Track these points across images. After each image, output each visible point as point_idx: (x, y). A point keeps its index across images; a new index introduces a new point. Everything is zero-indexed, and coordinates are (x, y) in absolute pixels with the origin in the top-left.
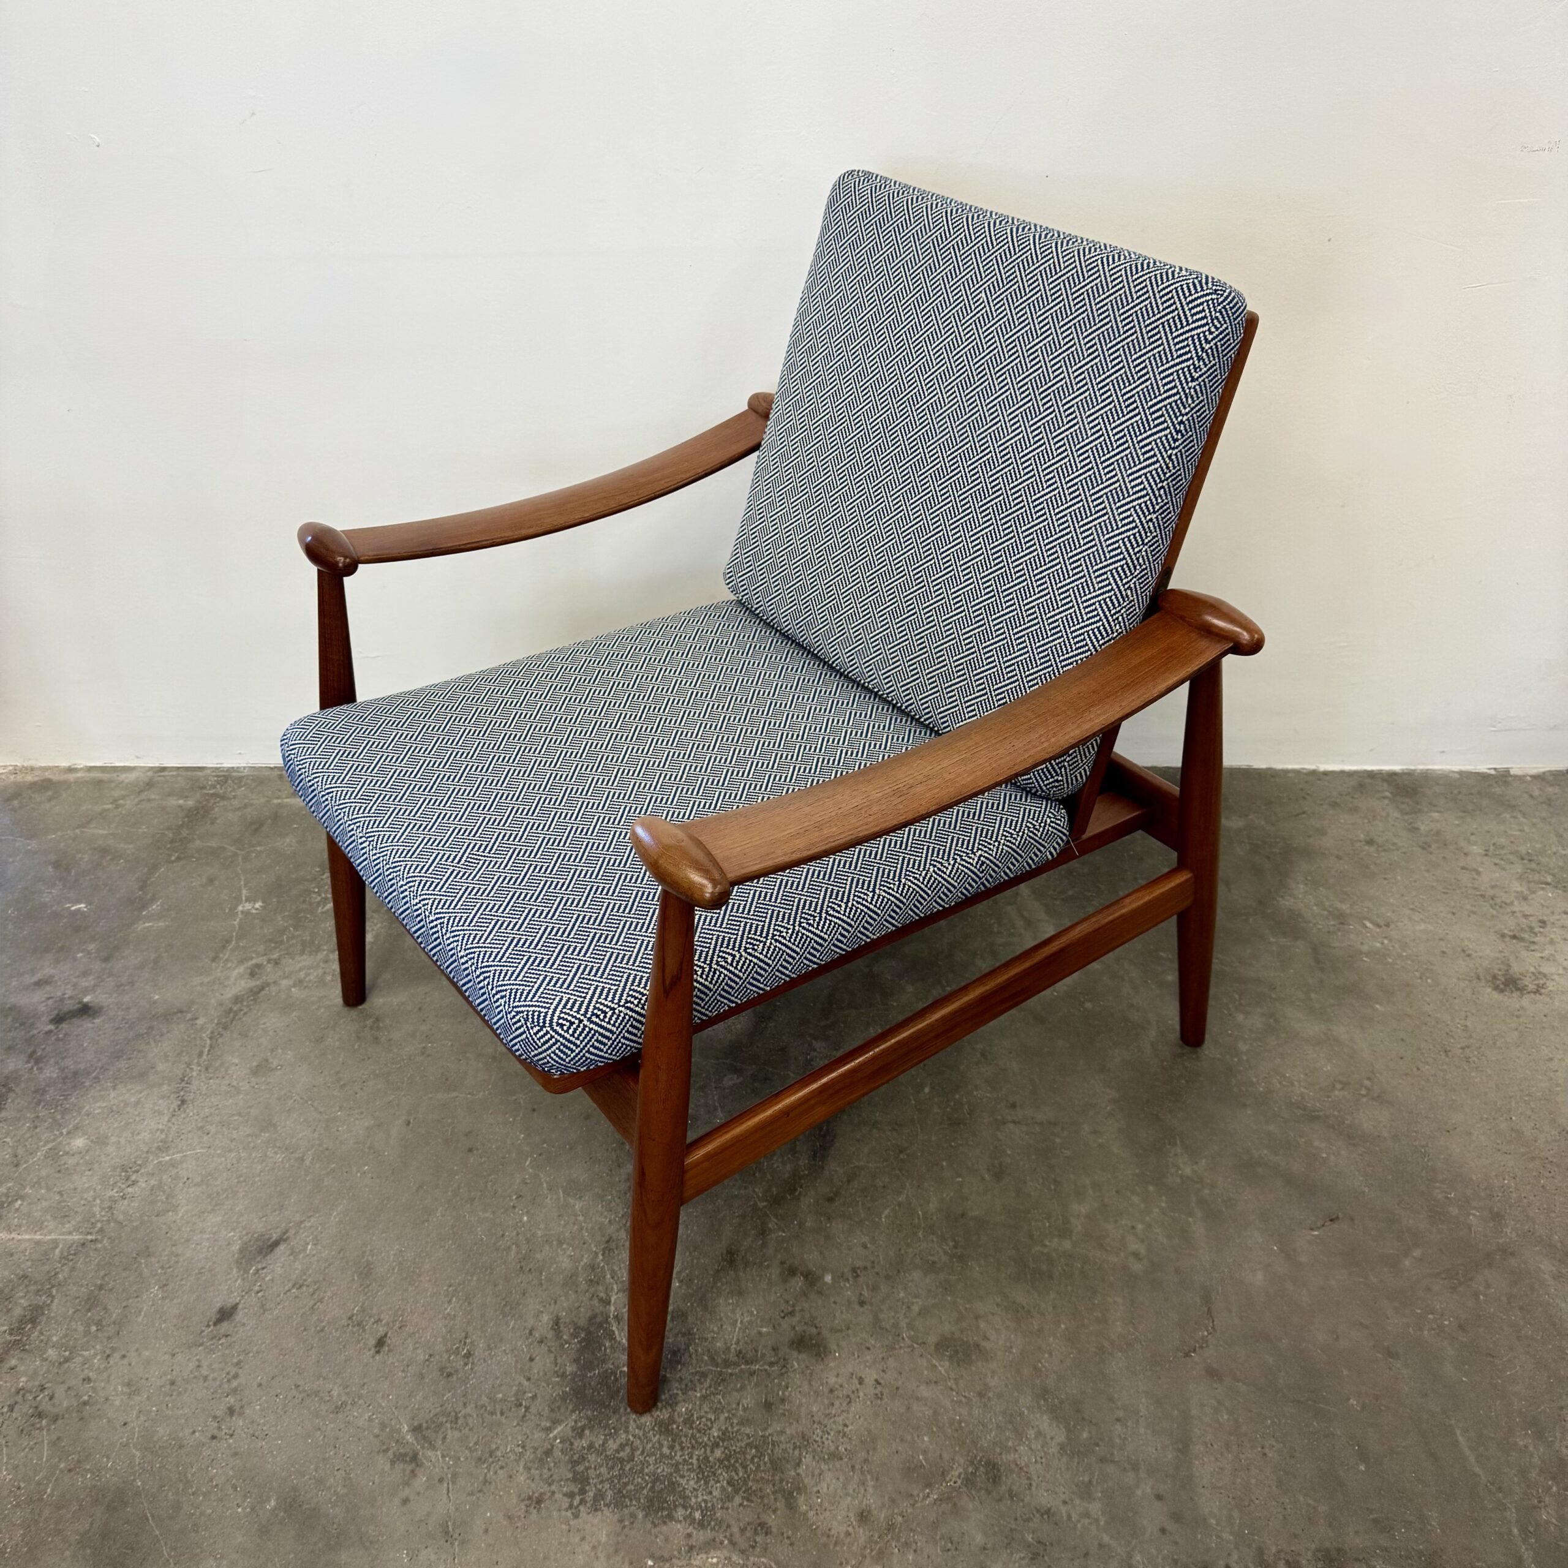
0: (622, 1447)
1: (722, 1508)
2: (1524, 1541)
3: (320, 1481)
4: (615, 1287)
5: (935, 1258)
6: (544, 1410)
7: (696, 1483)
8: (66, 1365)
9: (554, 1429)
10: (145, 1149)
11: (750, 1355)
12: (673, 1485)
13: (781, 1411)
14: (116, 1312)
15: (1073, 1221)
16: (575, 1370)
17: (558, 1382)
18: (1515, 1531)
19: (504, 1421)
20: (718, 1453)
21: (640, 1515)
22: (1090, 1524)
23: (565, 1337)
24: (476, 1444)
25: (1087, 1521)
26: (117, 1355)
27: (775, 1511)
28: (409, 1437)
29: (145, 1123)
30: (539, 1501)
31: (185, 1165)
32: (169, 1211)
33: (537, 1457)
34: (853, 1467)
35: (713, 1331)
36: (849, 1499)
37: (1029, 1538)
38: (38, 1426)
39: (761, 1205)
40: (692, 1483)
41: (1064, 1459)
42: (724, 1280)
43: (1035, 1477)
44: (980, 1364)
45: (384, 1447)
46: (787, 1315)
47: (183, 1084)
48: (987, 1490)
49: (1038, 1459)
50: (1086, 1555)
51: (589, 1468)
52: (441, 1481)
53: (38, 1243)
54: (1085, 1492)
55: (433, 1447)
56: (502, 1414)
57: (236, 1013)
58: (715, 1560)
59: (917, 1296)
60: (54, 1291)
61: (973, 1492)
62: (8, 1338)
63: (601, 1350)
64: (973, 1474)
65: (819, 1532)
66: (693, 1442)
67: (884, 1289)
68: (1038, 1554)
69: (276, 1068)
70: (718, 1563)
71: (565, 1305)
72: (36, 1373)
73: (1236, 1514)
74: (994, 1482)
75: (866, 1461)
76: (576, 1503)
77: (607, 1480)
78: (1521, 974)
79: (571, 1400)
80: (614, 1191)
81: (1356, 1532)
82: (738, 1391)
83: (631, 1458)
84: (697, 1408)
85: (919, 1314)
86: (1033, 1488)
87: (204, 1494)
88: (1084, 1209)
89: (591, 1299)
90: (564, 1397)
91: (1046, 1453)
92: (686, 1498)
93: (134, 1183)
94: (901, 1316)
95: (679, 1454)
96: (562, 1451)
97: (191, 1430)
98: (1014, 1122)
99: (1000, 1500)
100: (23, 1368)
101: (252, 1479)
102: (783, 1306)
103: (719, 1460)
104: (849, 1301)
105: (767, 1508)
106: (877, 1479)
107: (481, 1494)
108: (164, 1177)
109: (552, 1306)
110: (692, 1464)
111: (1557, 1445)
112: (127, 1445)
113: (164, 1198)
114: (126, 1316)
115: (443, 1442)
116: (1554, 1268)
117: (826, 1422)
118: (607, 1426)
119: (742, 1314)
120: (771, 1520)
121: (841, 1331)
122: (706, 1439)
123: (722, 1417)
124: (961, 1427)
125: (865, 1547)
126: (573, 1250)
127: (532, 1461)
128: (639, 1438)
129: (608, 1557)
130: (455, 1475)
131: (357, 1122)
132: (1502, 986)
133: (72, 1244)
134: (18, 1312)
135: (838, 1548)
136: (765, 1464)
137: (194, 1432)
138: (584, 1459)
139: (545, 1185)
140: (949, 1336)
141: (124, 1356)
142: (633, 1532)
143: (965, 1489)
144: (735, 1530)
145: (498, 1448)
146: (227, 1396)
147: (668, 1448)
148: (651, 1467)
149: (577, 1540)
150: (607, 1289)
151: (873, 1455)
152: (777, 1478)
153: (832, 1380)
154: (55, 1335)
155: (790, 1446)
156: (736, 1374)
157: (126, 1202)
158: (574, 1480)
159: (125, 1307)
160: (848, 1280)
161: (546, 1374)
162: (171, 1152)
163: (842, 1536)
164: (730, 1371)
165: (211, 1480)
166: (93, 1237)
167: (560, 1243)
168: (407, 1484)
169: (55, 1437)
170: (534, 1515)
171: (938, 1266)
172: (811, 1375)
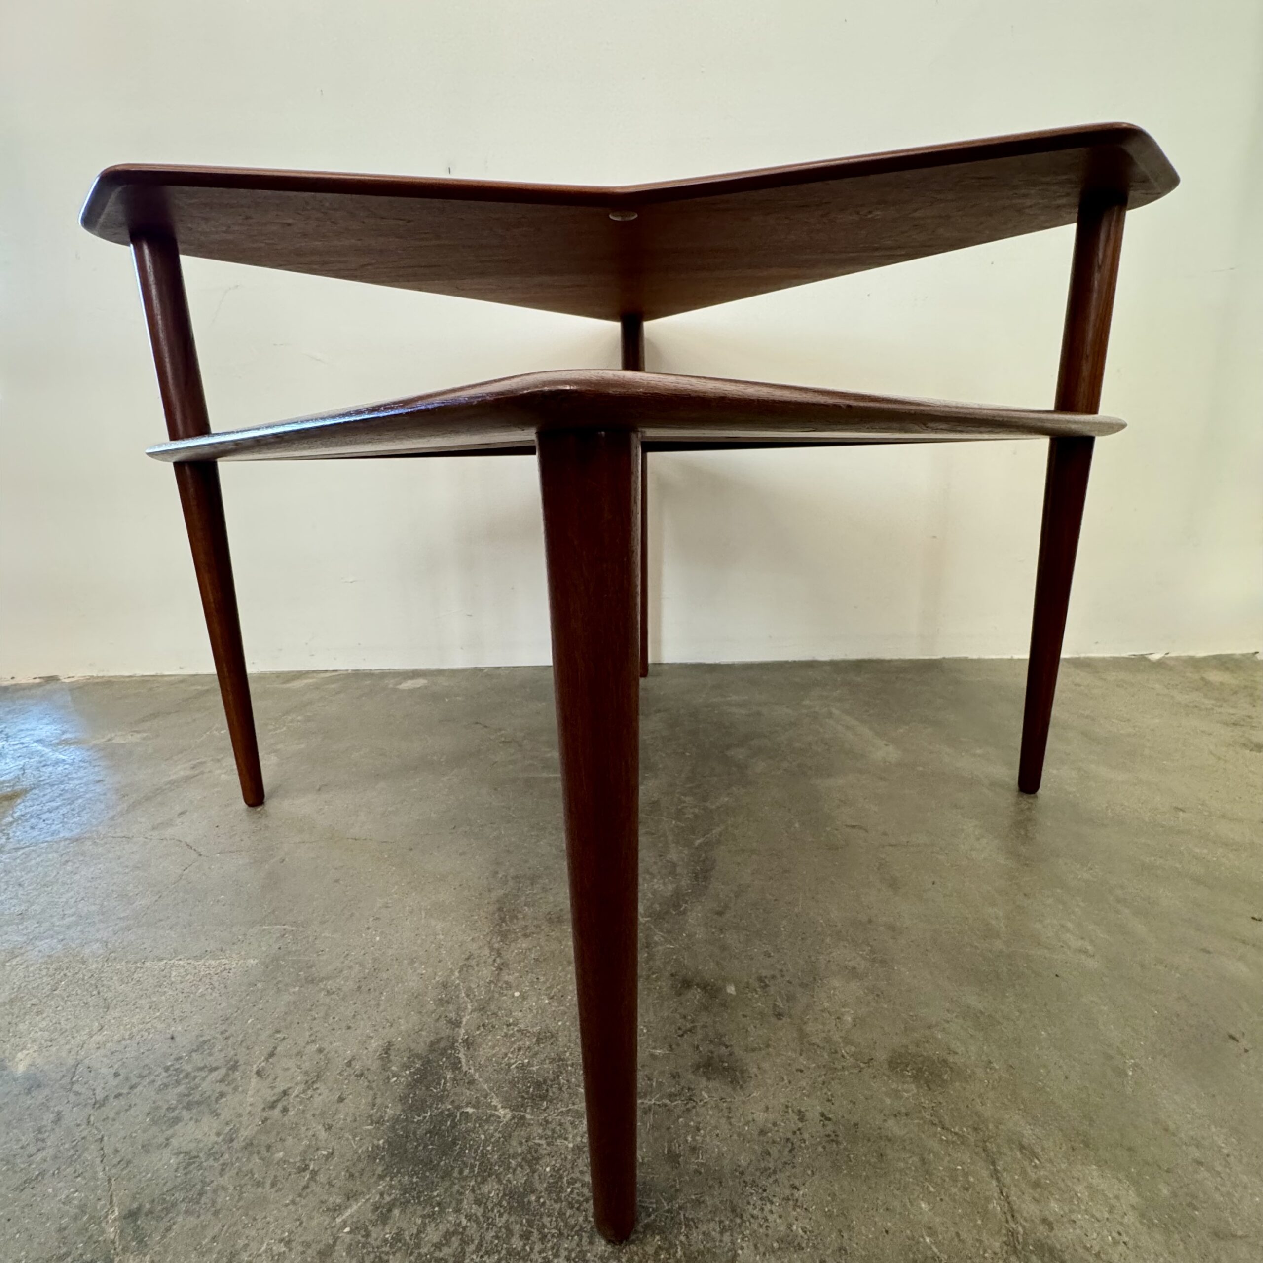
0: (447, 1237)
4: (469, 1006)
6: (339, 1176)
9: (346, 1208)
17: (370, 1132)
19: (272, 1197)
23: (394, 1068)
44: (958, 1086)
46: (685, 1032)
56: (274, 1184)
59: (845, 1005)
63: (438, 1084)
67: (803, 999)
71: (403, 1028)
79: (382, 1159)
85: (855, 1025)
89: (437, 1020)
90: (373, 1156)
94: (833, 1029)
96: (349, 1247)
102: (680, 1022)
104: (761, 1014)
109: (386, 1031)
118: (428, 1202)
121: (760, 1049)
128: (476, 1221)
140: (902, 1051)
150: (459, 1008)
160: (756, 992)
167: (412, 961)
171: (860, 971)
172: (729, 1109)
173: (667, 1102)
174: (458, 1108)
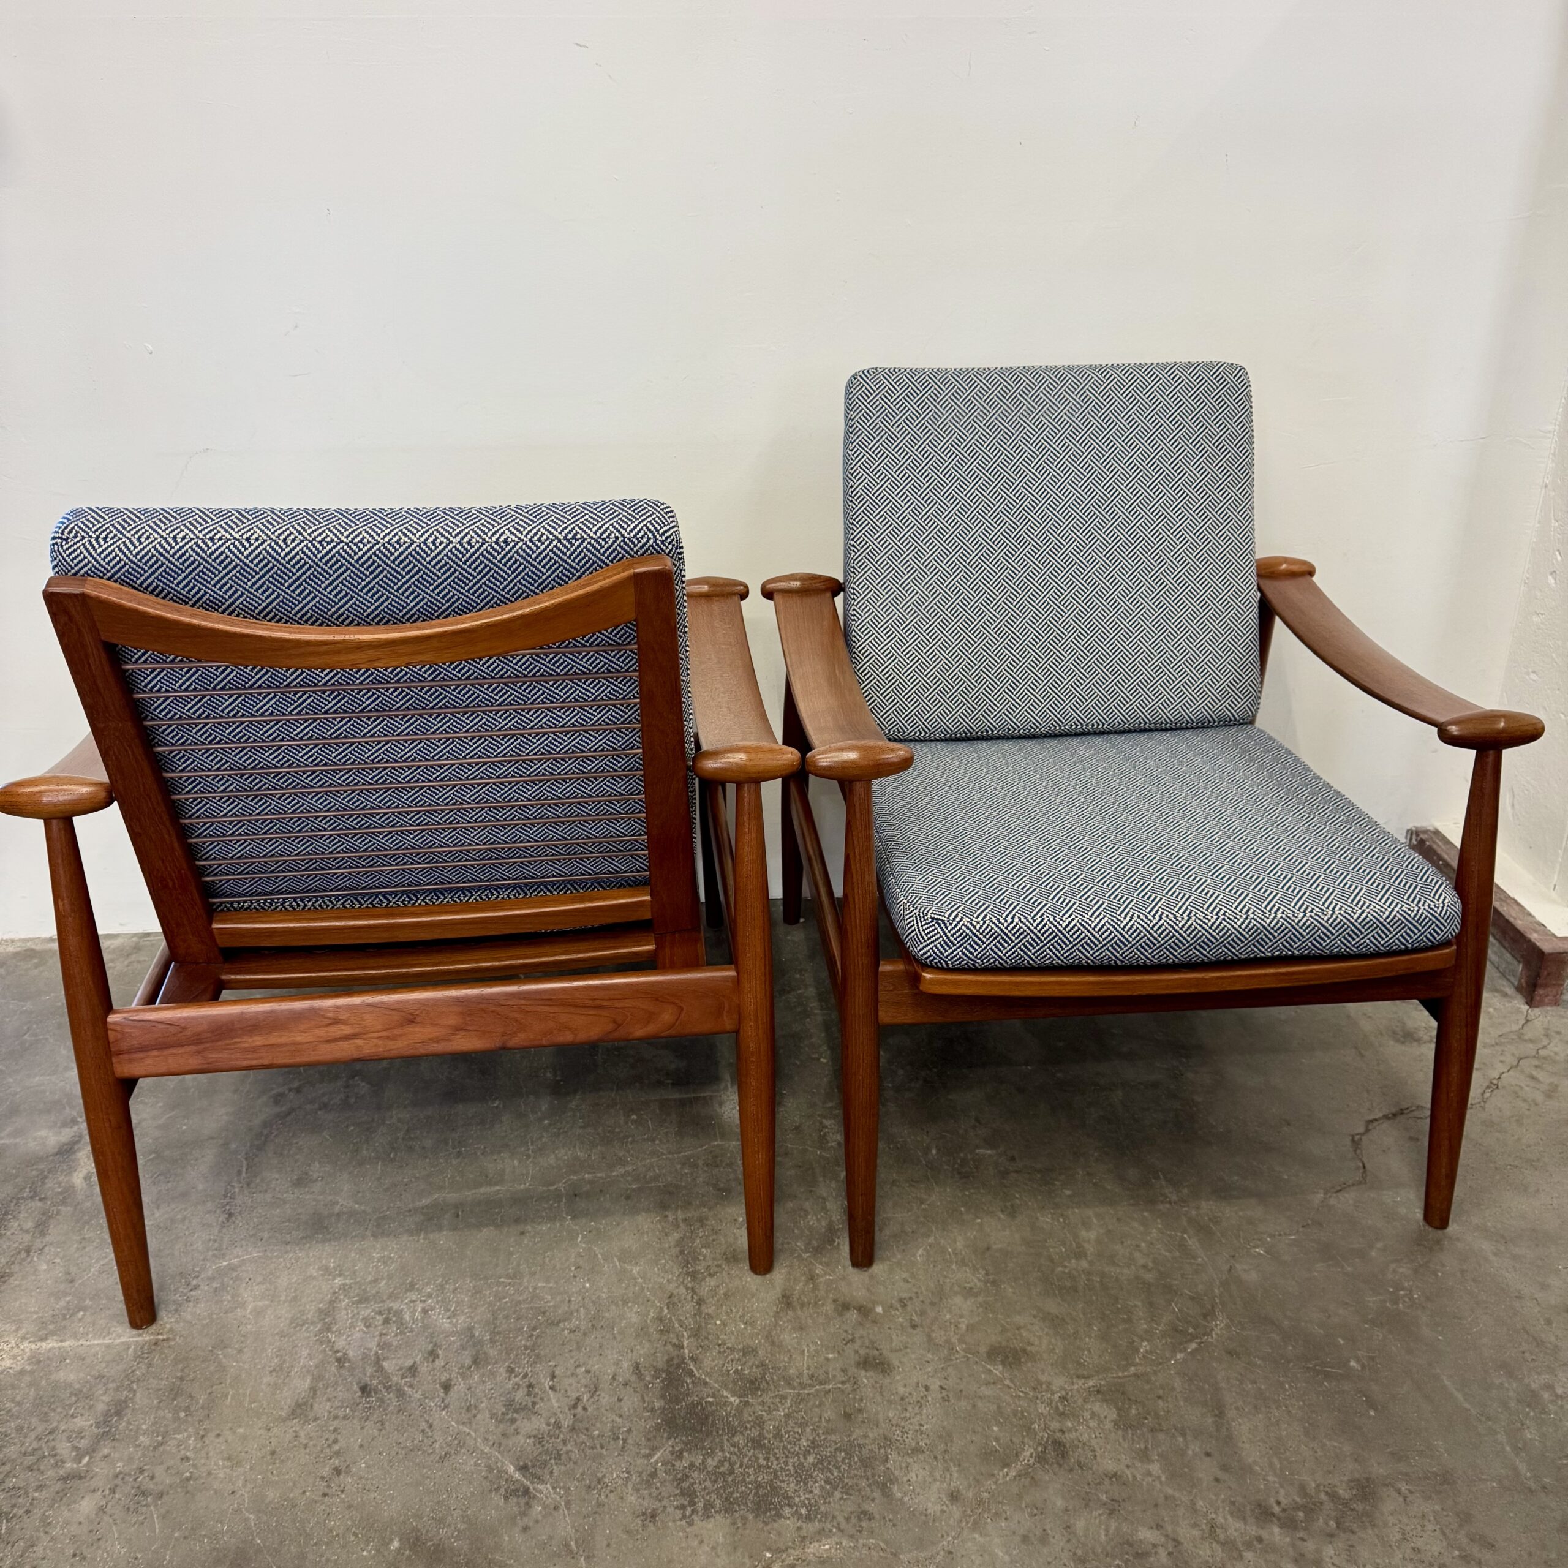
0: (721, 1463)
1: (825, 1503)
2: (1517, 1455)
3: (441, 1521)
4: (685, 1334)
5: (972, 1285)
6: (640, 1440)
7: (797, 1485)
8: (161, 1449)
9: (654, 1455)
10: (201, 1258)
11: (822, 1377)
12: (775, 1490)
13: (861, 1419)
14: (202, 1399)
15: (1086, 1245)
16: (663, 1404)
17: (649, 1416)
18: (1508, 1449)
19: (604, 1452)
20: (811, 1459)
21: (750, 1516)
22: (1154, 1481)
23: (648, 1378)
24: (582, 1474)
25: (1150, 1479)
26: (211, 1436)
27: (873, 1500)
28: (517, 1475)
29: (196, 1235)
30: (653, 1516)
31: (243, 1268)
32: (236, 1308)
33: (643, 1480)
34: (936, 1458)
35: (784, 1361)
36: (938, 1483)
37: (1104, 1497)
38: (144, 1503)
39: (805, 1256)
40: (792, 1485)
41: (1120, 1432)
42: (785, 1319)
43: (1098, 1449)
44: (1029, 1365)
45: (495, 1486)
46: (848, 1342)
47: (228, 1200)
48: (1058, 1463)
49: (1097, 1434)
50: (1156, 1505)
51: (692, 1484)
52: (556, 1508)
53: (108, 1346)
54: (1144, 1456)
55: (542, 1481)
56: (602, 1447)
57: (267, 1136)
58: (827, 1547)
59: (961, 1316)
60: (135, 1386)
61: (1047, 1467)
62: (96, 1430)
63: (683, 1386)
64: (1043, 1452)
65: (917, 1514)
66: (786, 1452)
67: (932, 1314)
68: (1115, 1510)
69: (317, 1180)
70: (830, 1548)
71: (642, 1352)
72: (131, 1459)
73: (1276, 1461)
74: (1063, 1457)
75: (946, 1451)
76: (688, 1513)
77: (713, 1491)
78: (1416, 1029)
79: (664, 1429)
80: (666, 1257)
81: (1379, 1464)
82: (817, 1406)
83: (731, 1472)
84: (784, 1425)
85: (967, 1330)
86: (1098, 1458)
87: (327, 1544)
88: (1093, 1235)
89: (665, 1345)
90: (658, 1428)
91: (1102, 1429)
92: (788, 1498)
93: (196, 1287)
94: (952, 1334)
95: (775, 1463)
96: (665, 1472)
97: (301, 1491)
98: (1016, 1172)
99: (1071, 1470)
100: (117, 1455)
101: (372, 1526)
102: (844, 1335)
103: (813, 1464)
104: (902, 1326)
105: (866, 1498)
106: (959, 1465)
107: (597, 1516)
108: (226, 1280)
109: (630, 1355)
110: (788, 1470)
111: (1526, 1381)
112: (237, 1511)
113: (229, 1298)
114: (213, 1401)
115: (551, 1477)
116: (1493, 1248)
117: (903, 1424)
118: (703, 1448)
119: (808, 1345)
120: (871, 1507)
121: (901, 1350)
122: (797, 1449)
123: (808, 1430)
124: (1023, 1416)
125: (961, 1521)
126: (638, 1307)
127: (640, 1483)
128: (735, 1454)
129: (729, 1554)
130: (568, 1504)
131: (408, 1219)
132: (1402, 1039)
133: (144, 1345)
134: (101, 1407)
135: (937, 1524)
136: (856, 1463)
137: (304, 1492)
138: (687, 1477)
139: (600, 1256)
140: (997, 1345)
141: (218, 1435)
142: (748, 1531)
143: (1039, 1465)
144: (841, 1519)
145: (604, 1476)
146: (330, 1459)
147: (764, 1459)
148: (752, 1477)
149: (696, 1543)
150: (677, 1336)
151: (951, 1446)
152: (869, 1474)
153: (901, 1390)
154: (144, 1423)
155: (875, 1447)
156: (812, 1394)
157: (191, 1304)
158: (682, 1494)
159: (210, 1394)
160: (897, 1309)
161: (635, 1411)
162: (227, 1258)
163: (938, 1514)
164: (806, 1392)
165: (331, 1531)
166: (165, 1337)
167: (625, 1303)
168: (523, 1514)
169: (163, 1511)
170: (652, 1528)
171: (975, 1290)
172: (881, 1387)
173: (840, 1386)
174: (703, 1399)
